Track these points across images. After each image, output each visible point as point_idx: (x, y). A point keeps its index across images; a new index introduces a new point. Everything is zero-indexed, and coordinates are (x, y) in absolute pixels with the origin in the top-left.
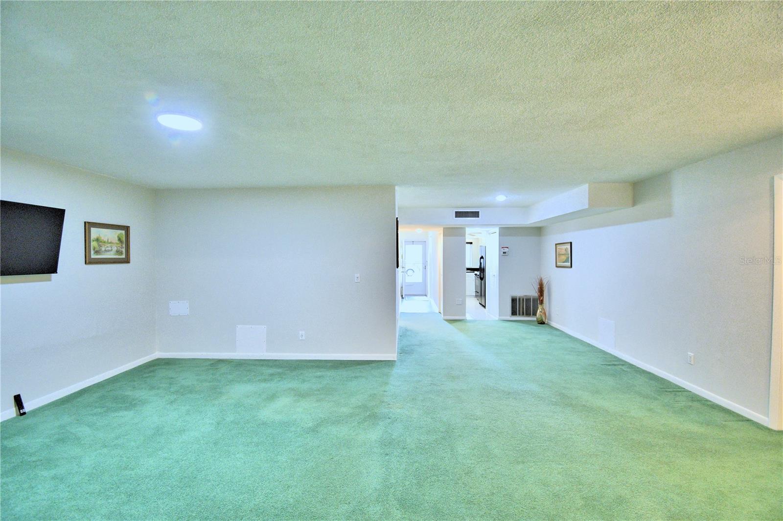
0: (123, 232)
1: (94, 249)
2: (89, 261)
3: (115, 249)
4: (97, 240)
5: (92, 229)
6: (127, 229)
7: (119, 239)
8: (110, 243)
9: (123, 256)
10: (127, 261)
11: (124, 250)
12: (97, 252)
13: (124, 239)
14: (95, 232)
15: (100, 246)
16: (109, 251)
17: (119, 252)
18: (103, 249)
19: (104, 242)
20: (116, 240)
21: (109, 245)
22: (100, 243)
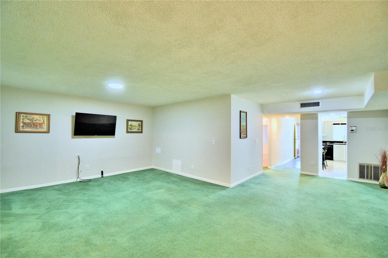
0: (140, 122)
1: (129, 128)
2: (128, 132)
3: (137, 128)
4: (131, 125)
5: (129, 122)
6: (142, 121)
7: (139, 125)
8: (136, 126)
9: (140, 131)
10: (141, 132)
11: (140, 129)
12: (130, 129)
13: (141, 125)
14: (130, 123)
15: (132, 127)
16: (135, 129)
17: (138, 129)
18: (133, 128)
19: (133, 126)
20: (138, 125)
21: (135, 127)
22: (132, 126)
